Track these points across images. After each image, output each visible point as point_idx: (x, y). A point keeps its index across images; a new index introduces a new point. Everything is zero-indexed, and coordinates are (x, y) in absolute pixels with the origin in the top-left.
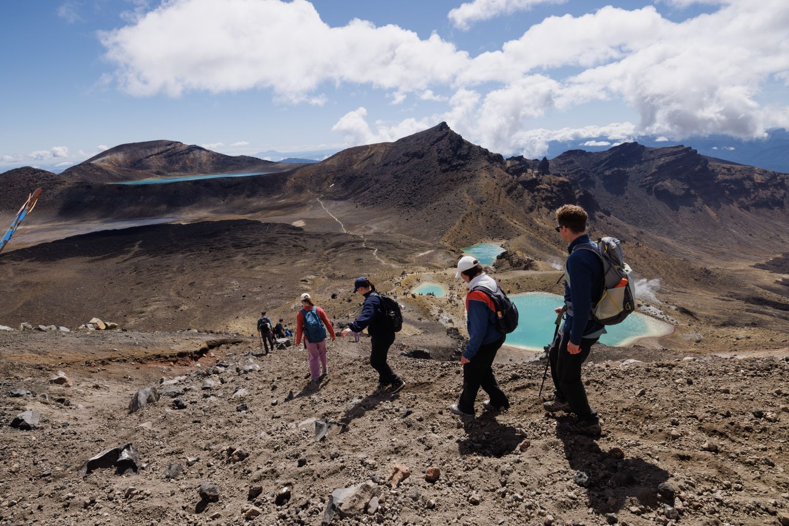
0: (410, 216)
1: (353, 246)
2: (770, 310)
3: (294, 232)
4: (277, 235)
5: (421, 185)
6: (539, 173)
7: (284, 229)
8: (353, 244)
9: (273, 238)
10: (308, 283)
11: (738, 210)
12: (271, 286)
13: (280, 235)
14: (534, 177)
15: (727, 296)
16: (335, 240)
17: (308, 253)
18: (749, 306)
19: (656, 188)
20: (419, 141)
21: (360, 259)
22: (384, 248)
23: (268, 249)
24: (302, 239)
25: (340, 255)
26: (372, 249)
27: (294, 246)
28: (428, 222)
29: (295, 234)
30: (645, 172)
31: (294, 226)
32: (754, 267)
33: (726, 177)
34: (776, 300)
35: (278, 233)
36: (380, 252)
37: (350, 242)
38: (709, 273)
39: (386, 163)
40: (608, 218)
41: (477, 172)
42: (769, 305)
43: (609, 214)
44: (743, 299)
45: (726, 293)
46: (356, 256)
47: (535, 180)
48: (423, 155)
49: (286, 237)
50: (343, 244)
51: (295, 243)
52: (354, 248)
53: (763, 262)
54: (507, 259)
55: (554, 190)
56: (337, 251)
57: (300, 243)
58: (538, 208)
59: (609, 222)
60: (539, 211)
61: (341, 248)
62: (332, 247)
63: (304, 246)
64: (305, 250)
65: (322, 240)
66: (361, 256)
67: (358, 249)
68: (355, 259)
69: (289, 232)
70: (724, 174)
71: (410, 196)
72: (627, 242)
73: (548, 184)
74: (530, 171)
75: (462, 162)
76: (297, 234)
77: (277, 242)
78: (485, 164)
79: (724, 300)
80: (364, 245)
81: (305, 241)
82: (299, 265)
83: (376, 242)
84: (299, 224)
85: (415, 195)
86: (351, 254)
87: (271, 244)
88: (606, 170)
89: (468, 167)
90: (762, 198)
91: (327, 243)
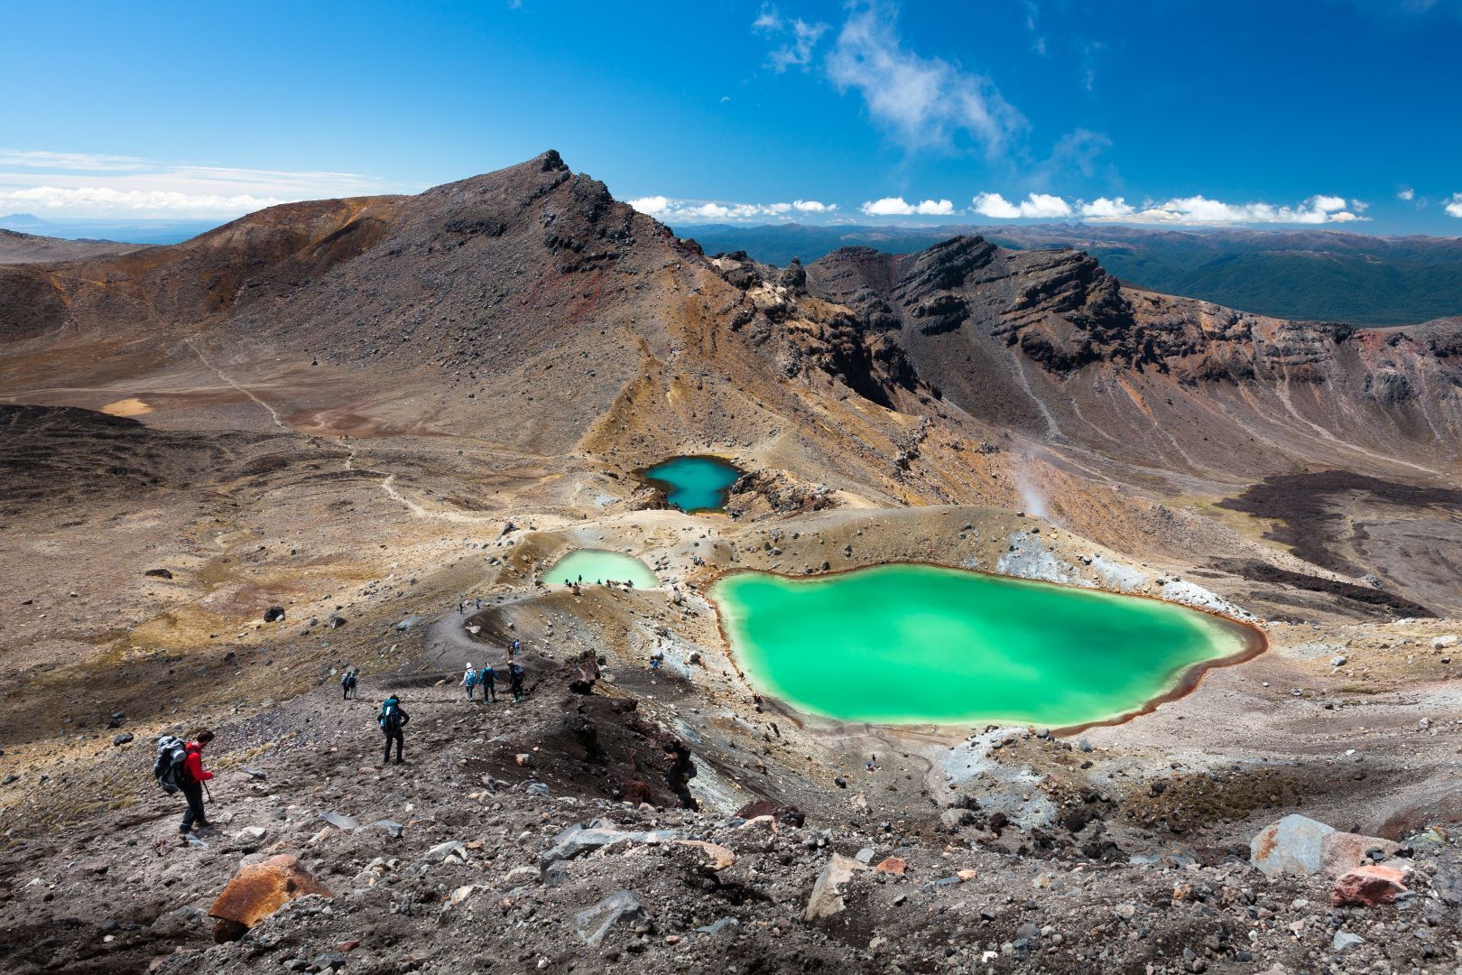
0: (477, 388)
1: (316, 467)
2: (1291, 591)
3: (110, 431)
4: (50, 442)
5: (505, 306)
6: (790, 292)
7: (72, 422)
8: (316, 462)
9: (34, 448)
10: (175, 579)
11: (1178, 387)
12: (30, 596)
13: (60, 440)
14: (779, 300)
15: (1209, 566)
16: (254, 453)
17: (162, 491)
18: (1253, 586)
19: (1025, 339)
20: (488, 196)
21: (344, 503)
22: (415, 471)
23: (15, 483)
24: (141, 450)
25: (278, 494)
26: (378, 475)
27: (115, 471)
28: (534, 403)
29: (116, 437)
30: (1002, 302)
31: (112, 417)
32: (1221, 505)
33: (1152, 319)
34: (1297, 571)
35: (52, 433)
36: (405, 481)
37: (302, 457)
38: (1170, 517)
39: (396, 248)
40: (938, 404)
41: (653, 276)
42: (1285, 581)
43: (938, 395)
44: (1239, 572)
45: (1207, 561)
46: (331, 493)
47: (782, 308)
48: (502, 230)
49: (84, 444)
50: (282, 464)
51: (116, 463)
52: (318, 472)
53: (1234, 495)
54: (760, 493)
55: (827, 334)
56: (265, 483)
57: (134, 462)
58: (807, 370)
59: (942, 412)
60: (808, 377)
61: (276, 475)
62: (246, 474)
63: (151, 470)
64: (155, 481)
65: (209, 453)
66: (346, 495)
67: (334, 475)
68: (329, 502)
69: (95, 431)
70: (1146, 311)
71: (473, 334)
72: (1002, 452)
73: (811, 319)
74: (768, 286)
75: (611, 249)
76: (122, 436)
77: (51, 461)
78: (671, 257)
79: (1205, 575)
80: (348, 466)
81: (150, 456)
82: (134, 526)
83: (386, 456)
84: (131, 408)
85: (488, 334)
86: (312, 490)
87: (28, 467)
88: (924, 294)
89: (630, 262)
90: (1217, 362)
91: (229, 461)
